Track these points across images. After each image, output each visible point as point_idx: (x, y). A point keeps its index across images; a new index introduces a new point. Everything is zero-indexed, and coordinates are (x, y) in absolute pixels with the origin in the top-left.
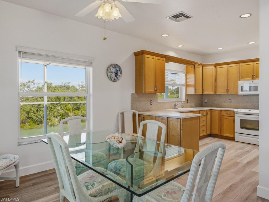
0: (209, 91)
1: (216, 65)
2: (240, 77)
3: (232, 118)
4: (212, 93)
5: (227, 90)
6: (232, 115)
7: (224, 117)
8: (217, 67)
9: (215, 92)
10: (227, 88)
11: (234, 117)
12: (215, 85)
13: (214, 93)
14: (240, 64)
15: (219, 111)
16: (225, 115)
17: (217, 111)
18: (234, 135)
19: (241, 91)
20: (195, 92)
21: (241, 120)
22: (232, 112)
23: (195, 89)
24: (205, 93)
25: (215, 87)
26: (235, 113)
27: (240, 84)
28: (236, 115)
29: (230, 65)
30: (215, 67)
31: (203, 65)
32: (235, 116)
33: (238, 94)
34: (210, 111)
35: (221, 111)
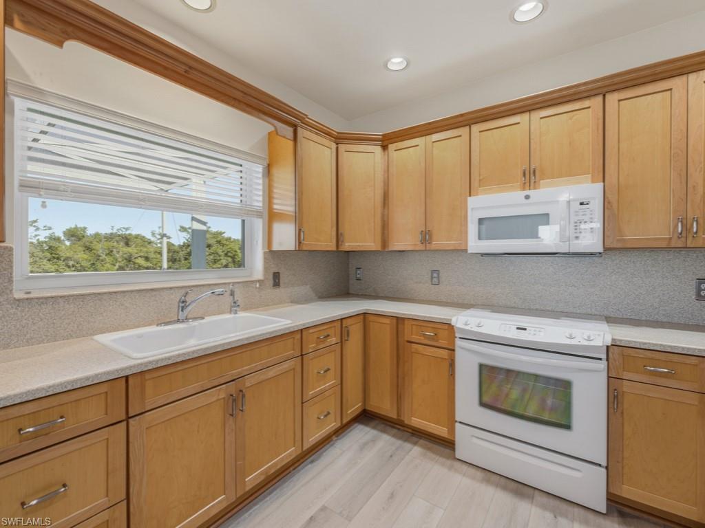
0: (362, 238)
1: (386, 142)
2: (475, 184)
3: (444, 353)
4: (372, 244)
5: (426, 237)
6: (443, 343)
7: (414, 346)
8: (390, 146)
9: (385, 243)
10: (424, 230)
11: (454, 350)
12: (383, 216)
13: (379, 248)
14: (475, 128)
15: (395, 321)
16: (415, 338)
17: (387, 321)
18: (452, 430)
19: (477, 238)
20: (300, 243)
21: (481, 366)
22: (446, 327)
23: (300, 230)
24: (347, 246)
25: (385, 226)
26: (457, 335)
27: (472, 209)
28: (459, 342)
29: (435, 137)
30: (385, 148)
31: (340, 139)
32: (457, 349)
33: (466, 250)
34: (362, 317)
35: (399, 321)
